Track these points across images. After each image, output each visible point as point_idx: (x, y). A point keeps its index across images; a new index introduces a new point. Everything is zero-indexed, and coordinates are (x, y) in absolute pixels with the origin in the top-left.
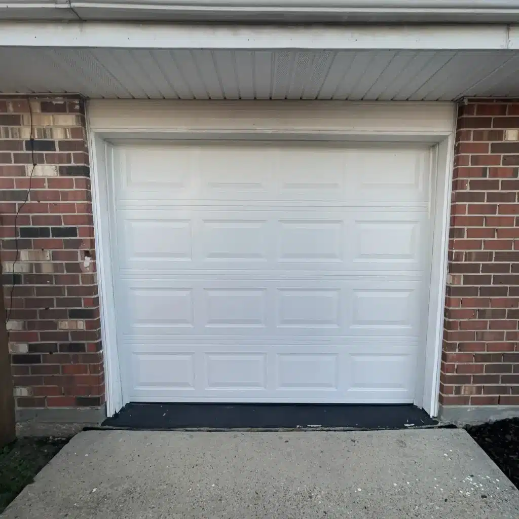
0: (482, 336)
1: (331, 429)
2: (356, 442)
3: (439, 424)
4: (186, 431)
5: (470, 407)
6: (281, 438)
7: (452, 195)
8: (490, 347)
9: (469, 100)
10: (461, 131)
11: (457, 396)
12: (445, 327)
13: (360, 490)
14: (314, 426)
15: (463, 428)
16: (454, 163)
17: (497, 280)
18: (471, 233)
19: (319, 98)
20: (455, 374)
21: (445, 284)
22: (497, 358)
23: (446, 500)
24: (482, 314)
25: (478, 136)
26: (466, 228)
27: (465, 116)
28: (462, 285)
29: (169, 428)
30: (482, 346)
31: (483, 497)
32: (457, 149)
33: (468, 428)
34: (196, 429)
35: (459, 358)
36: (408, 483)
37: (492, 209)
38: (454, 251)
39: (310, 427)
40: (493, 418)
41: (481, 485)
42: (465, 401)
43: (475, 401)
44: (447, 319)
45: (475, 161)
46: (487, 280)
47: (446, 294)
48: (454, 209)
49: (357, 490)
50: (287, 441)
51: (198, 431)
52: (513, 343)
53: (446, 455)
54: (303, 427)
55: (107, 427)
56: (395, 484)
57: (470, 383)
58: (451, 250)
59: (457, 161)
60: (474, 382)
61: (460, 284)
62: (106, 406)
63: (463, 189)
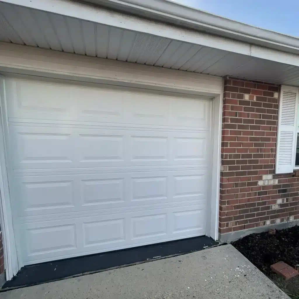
0: (237, 196)
1: (167, 257)
2: (181, 261)
3: (220, 244)
4: (74, 277)
5: (233, 233)
6: (139, 268)
7: (222, 125)
8: (240, 201)
9: (230, 78)
10: (226, 92)
11: (227, 228)
12: (220, 193)
13: (189, 288)
14: (157, 257)
15: (230, 244)
16: (223, 109)
17: (243, 168)
18: (231, 145)
19: (155, 65)
20: (226, 217)
21: (220, 171)
22: (243, 206)
23: (230, 282)
24: (237, 185)
25: (233, 96)
26: (229, 142)
27: (228, 85)
28: (228, 171)
29: (60, 278)
30: (236, 201)
31: (245, 276)
32: (225, 102)
33: (232, 243)
34: (81, 274)
35: (227, 208)
36: (212, 278)
37: (240, 133)
38: (224, 154)
39: (155, 258)
40: (242, 236)
41: (243, 270)
42: (230, 230)
43: (235, 229)
44: (221, 189)
45: (232, 108)
46: (238, 168)
47: (221, 176)
48: (223, 132)
49: (188, 289)
50: (143, 270)
51: (83, 275)
52: (249, 198)
53: (225, 259)
54: (151, 259)
55: (7, 288)
56: (206, 280)
57: (232, 220)
58: (222, 154)
59: (224, 108)
60: (234, 220)
61: (227, 170)
62: (5, 273)
63: (227, 122)
